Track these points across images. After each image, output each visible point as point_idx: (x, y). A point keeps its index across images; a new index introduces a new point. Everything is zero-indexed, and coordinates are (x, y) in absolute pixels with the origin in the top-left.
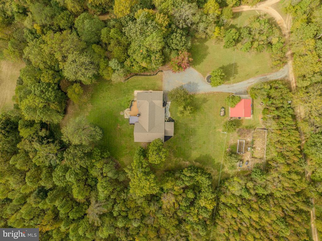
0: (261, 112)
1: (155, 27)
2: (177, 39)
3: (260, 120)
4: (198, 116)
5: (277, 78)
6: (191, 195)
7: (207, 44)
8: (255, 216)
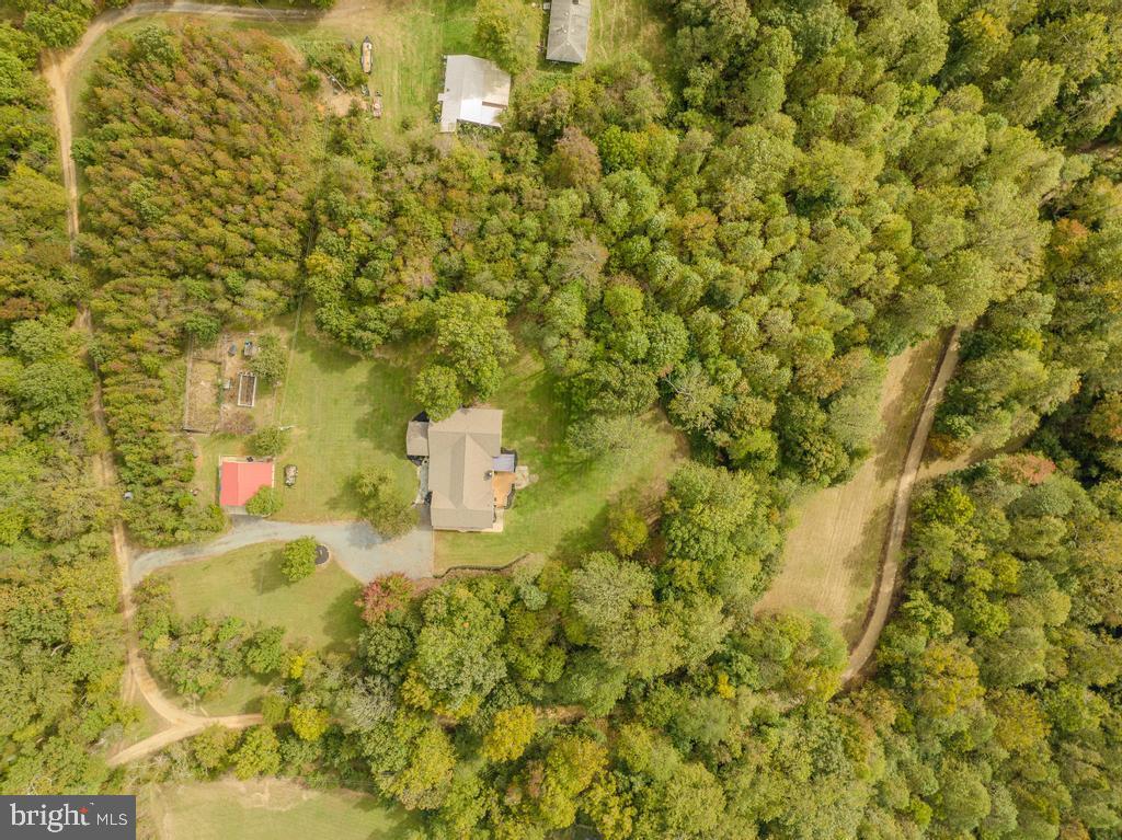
0: (197, 473)
1: (431, 676)
2: (387, 650)
3: (200, 452)
4: (351, 466)
5: (159, 552)
6: (364, 285)
7: (327, 640)
8: (215, 229)
